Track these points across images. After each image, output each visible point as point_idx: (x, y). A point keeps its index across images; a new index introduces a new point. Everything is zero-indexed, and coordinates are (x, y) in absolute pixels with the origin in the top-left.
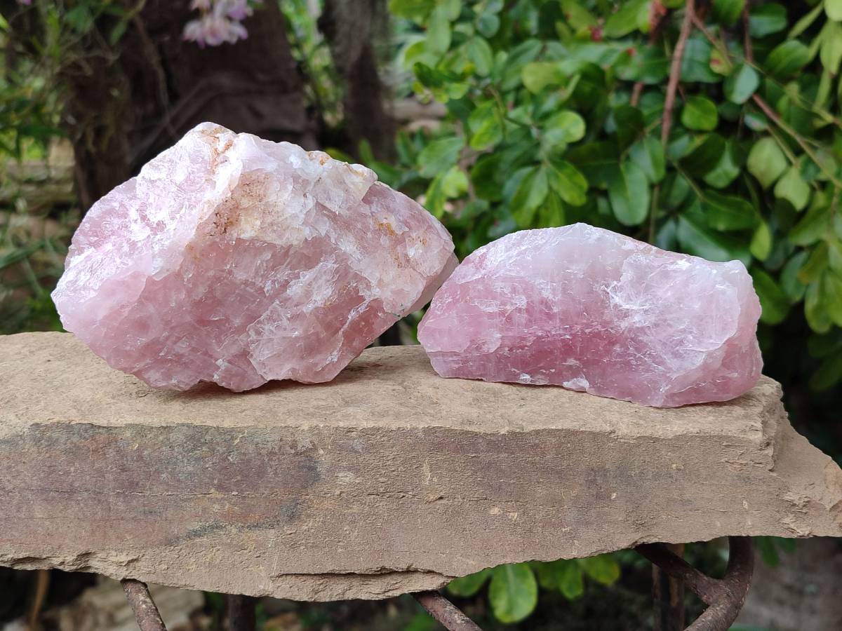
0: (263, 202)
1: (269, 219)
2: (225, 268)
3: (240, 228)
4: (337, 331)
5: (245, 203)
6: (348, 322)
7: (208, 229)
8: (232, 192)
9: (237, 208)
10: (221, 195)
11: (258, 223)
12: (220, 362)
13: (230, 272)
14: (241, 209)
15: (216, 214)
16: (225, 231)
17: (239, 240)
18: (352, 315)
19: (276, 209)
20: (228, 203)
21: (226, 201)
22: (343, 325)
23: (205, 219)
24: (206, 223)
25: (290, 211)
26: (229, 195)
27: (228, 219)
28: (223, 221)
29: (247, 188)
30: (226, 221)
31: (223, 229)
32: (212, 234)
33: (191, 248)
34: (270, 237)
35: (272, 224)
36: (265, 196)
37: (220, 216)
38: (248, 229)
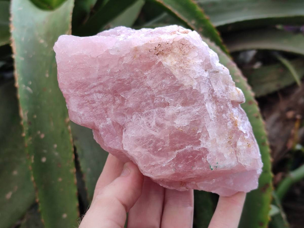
0: (184, 57)
1: (182, 65)
2: (145, 73)
3: (165, 58)
4: (175, 149)
5: (176, 50)
6: (184, 149)
7: (150, 48)
8: (174, 42)
9: (171, 50)
10: (167, 39)
11: (175, 62)
12: (108, 119)
13: (145, 77)
14: (172, 52)
15: (159, 45)
16: (157, 54)
17: (160, 63)
18: (188, 147)
19: (188, 63)
20: (168, 45)
21: (168, 43)
22: (180, 149)
23: (152, 43)
24: (152, 45)
25: (194, 68)
26: (171, 42)
27: (163, 50)
28: (160, 50)
29: (181, 46)
30: (161, 51)
31: (157, 53)
32: (151, 51)
33: (136, 49)
34: (176, 72)
35: (181, 68)
36: (187, 54)
37: (160, 46)
38: (169, 62)
